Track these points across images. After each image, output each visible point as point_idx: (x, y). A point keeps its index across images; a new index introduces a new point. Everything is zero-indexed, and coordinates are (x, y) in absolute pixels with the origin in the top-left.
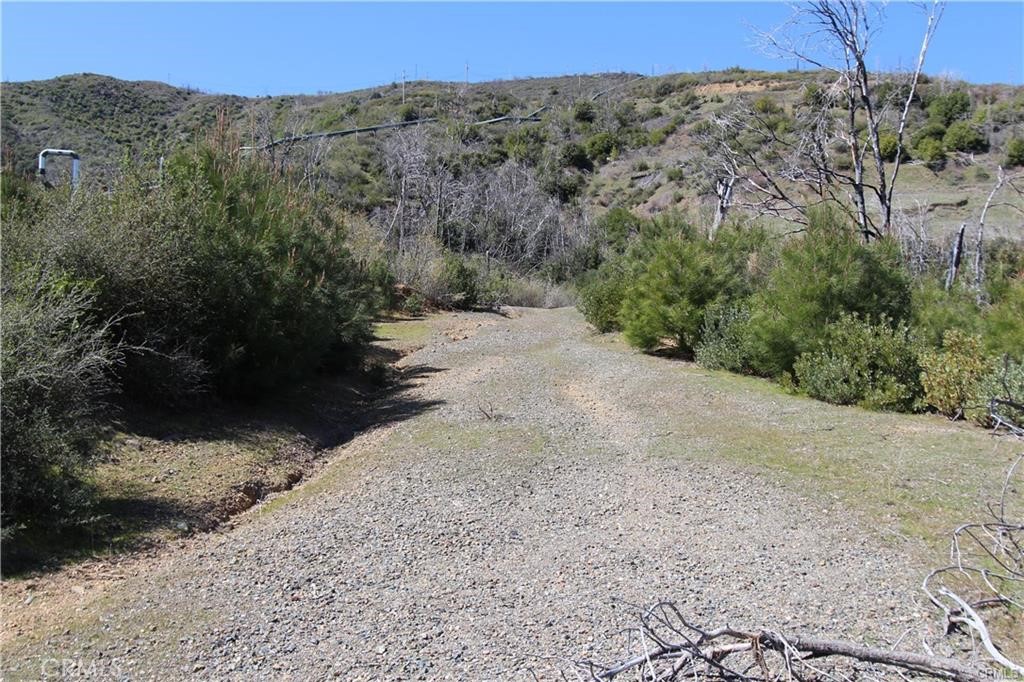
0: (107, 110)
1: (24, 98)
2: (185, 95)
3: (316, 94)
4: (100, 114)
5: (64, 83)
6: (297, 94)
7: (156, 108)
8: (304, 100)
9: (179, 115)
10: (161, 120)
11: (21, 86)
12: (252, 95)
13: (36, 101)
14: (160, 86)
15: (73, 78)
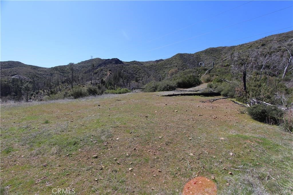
0: (213, 52)
1: (202, 53)
2: (225, 48)
3: (248, 42)
4: (212, 53)
5: (207, 50)
6: (245, 43)
7: (220, 51)
8: (246, 44)
9: (224, 51)
10: (221, 52)
11: (201, 52)
12: (236, 45)
13: (203, 53)
14: (221, 47)
15: (208, 49)
